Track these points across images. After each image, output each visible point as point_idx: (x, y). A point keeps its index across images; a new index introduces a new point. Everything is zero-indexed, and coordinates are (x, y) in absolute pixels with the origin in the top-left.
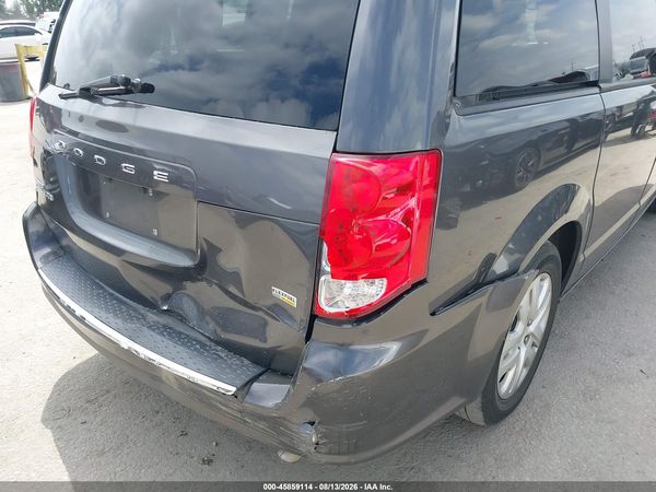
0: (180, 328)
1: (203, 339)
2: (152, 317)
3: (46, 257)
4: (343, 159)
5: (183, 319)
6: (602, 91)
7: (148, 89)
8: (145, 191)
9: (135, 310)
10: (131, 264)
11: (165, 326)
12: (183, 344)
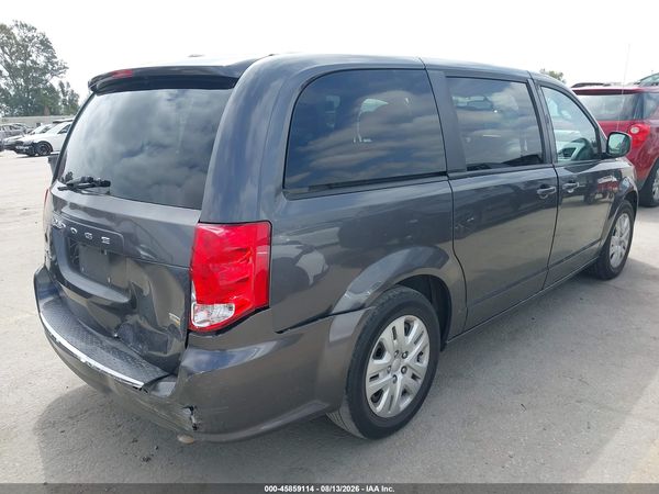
0: (124, 349)
1: (135, 355)
2: (108, 342)
3: (46, 304)
4: (204, 227)
5: (126, 342)
6: (450, 179)
7: (106, 184)
8: (103, 252)
9: (98, 338)
10: (97, 304)
11: (113, 348)
12: (120, 358)
